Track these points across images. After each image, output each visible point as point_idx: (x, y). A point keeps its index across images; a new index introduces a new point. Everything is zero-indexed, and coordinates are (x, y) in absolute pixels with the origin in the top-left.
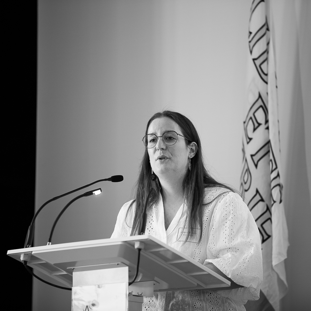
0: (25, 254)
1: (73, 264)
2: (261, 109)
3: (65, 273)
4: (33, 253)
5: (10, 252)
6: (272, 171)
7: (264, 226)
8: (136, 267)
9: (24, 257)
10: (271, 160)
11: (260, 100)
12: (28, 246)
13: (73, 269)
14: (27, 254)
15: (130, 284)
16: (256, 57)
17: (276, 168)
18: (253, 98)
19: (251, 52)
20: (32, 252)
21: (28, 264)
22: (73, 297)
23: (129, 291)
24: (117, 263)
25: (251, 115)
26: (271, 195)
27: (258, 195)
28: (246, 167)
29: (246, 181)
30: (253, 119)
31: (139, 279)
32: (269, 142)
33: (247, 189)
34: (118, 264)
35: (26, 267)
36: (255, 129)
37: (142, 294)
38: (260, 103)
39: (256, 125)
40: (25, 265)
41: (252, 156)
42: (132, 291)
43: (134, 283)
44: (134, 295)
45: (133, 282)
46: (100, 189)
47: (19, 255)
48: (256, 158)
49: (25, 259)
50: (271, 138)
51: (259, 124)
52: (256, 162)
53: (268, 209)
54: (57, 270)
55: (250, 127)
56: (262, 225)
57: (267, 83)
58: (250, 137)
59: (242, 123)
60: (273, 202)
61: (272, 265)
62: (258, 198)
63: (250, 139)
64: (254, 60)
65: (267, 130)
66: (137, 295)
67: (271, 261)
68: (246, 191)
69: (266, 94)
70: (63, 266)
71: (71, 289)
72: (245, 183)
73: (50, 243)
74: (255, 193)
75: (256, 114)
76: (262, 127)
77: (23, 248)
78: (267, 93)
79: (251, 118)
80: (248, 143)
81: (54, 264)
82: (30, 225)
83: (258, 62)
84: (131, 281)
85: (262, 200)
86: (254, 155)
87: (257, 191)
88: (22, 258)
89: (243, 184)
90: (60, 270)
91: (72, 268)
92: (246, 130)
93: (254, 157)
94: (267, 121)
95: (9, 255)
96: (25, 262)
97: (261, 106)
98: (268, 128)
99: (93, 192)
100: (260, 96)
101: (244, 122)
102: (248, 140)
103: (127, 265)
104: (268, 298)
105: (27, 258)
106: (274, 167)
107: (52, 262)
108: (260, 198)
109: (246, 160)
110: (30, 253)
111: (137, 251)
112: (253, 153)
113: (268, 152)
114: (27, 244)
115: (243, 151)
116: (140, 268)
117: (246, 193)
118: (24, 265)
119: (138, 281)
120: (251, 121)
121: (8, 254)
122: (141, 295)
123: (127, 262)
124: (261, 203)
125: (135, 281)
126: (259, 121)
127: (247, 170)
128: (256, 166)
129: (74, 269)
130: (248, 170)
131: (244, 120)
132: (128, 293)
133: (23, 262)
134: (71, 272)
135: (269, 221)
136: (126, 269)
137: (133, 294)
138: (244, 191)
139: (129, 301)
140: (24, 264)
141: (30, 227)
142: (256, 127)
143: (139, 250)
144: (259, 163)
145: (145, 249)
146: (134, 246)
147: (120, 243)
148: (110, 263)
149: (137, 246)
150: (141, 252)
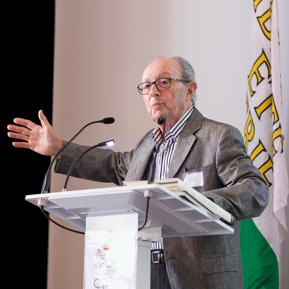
0: (42, 199)
1: (87, 209)
2: (264, 64)
3: (79, 218)
4: (49, 199)
5: (28, 197)
6: (274, 123)
7: (266, 174)
8: (145, 213)
9: (41, 202)
10: (273, 113)
11: (263, 55)
12: (45, 192)
13: (86, 215)
14: (44, 200)
15: (139, 229)
16: (260, 15)
17: (278, 120)
18: (256, 54)
19: (255, 11)
20: (48, 197)
21: (44, 209)
22: (86, 240)
23: (138, 236)
24: (127, 210)
25: (255, 69)
26: (273, 145)
27: (261, 145)
28: (250, 119)
29: (249, 132)
30: (257, 73)
31: (148, 225)
32: (271, 95)
33: (250, 139)
34: (128, 211)
35: (42, 212)
36: (258, 84)
37: (151, 239)
38: (263, 58)
39: (260, 79)
40: (42, 210)
41: (255, 108)
42: (141, 237)
43: (143, 229)
44: (143, 240)
45: (143, 227)
46: (113, 140)
47: (36, 200)
48: (259, 111)
49: (42, 204)
50: (274, 92)
51: (263, 79)
52: (259, 115)
53: (270, 158)
54: (72, 215)
55: (254, 81)
56: (264, 174)
57: (270, 40)
58: (254, 90)
59: (247, 77)
60: (274, 152)
61: (273, 212)
62: (261, 148)
63: (254, 92)
64: (258, 18)
65: (270, 84)
66: (146, 240)
67: (273, 208)
68: (250, 141)
69: (270, 50)
70: (76, 211)
71: (84, 233)
72: (249, 134)
73: (66, 190)
74: (258, 143)
75: (259, 69)
76: (265, 81)
77: (40, 193)
78: (270, 49)
79: (255, 73)
80: (252, 96)
81: (69, 210)
82: (47, 172)
83: (262, 20)
84: (141, 227)
85: (264, 150)
86: (257, 108)
87: (260, 142)
88: (39, 204)
89: (247, 134)
90: (74, 215)
91: (86, 213)
92: (250, 83)
93: (257, 110)
94: (270, 76)
95: (27, 200)
96: (42, 207)
97: (264, 62)
98: (270, 82)
99: (107, 143)
100: (263, 52)
101: (249, 77)
102: (252, 93)
103: (137, 212)
104: (269, 242)
105: (44, 203)
106: (276, 119)
107: (67, 208)
108: (262, 149)
109: (250, 112)
110: (47, 198)
111: (147, 199)
112: (257, 106)
113: (271, 104)
114: (44, 190)
115: (247, 103)
116: (148, 215)
117: (249, 143)
118: (41, 210)
119: (147, 227)
120: (254, 75)
121: (26, 199)
122: (150, 240)
123: (137, 209)
124: (263, 153)
125: (145, 227)
126: (262, 76)
127: (250, 122)
128: (259, 118)
129: (87, 215)
130: (251, 122)
131: (249, 75)
132: (137, 238)
133: (40, 207)
134: (84, 217)
135: (271, 169)
136: (136, 215)
137: (142, 239)
138: (247, 141)
139: (138, 246)
140: (41, 208)
141: (47, 173)
142: (259, 81)
143: (149, 198)
144: (262, 115)
145: (154, 197)
146: (143, 194)
147: (130, 191)
148: (120, 210)
149: (146, 194)
150: (150, 200)
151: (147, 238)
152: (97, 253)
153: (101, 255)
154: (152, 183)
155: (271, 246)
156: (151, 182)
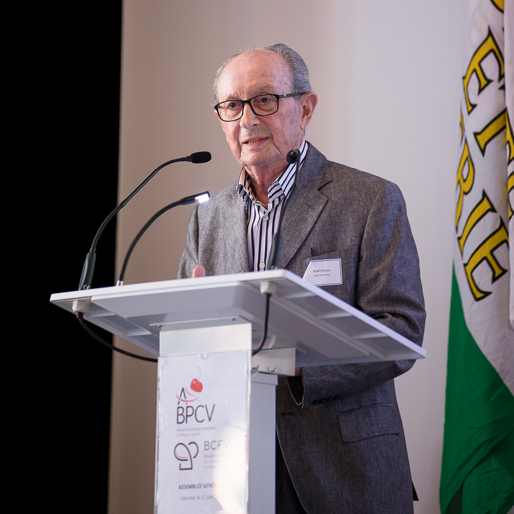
0: (79, 300)
1: (161, 317)
2: (492, 55)
3: (148, 333)
4: (93, 299)
5: (55, 297)
6: (510, 161)
7: (495, 253)
8: (263, 323)
9: (78, 305)
10: (508, 142)
11: (490, 39)
12: (86, 287)
13: (160, 327)
14: (84, 301)
15: (254, 353)
18: (478, 36)
20: (91, 297)
21: (85, 317)
22: (161, 373)
23: (252, 365)
24: (232, 318)
25: (475, 65)
26: (508, 201)
27: (485, 201)
28: (466, 154)
29: (465, 177)
31: (271, 344)
32: (505, 111)
33: (467, 190)
34: (234, 319)
35: (81, 323)
36: (481, 90)
37: (276, 371)
38: (490, 45)
39: (484, 82)
40: (80, 320)
41: (476, 134)
42: (258, 366)
43: (261, 351)
44: (261, 372)
45: (260, 349)
46: (207, 192)
47: (69, 302)
48: (483, 139)
49: (80, 310)
50: (508, 104)
51: (489, 81)
52: (482, 146)
53: (503, 225)
54: (135, 328)
55: (474, 85)
56: (492, 252)
57: (502, 11)
58: (473, 102)
59: (461, 79)
60: (510, 213)
61: (509, 321)
62: (485, 206)
63: (474, 106)
65: (501, 92)
66: (267, 371)
67: (508, 314)
68: (466, 193)
69: (501, 30)
70: (142, 322)
71: (156, 361)
72: (465, 181)
73: (122, 282)
74: (480, 198)
75: (483, 64)
76: (494, 86)
77: (77, 289)
78: (503, 29)
79: (475, 70)
80: (469, 113)
81: (128, 318)
82: (89, 251)
84: (256, 348)
85: (492, 209)
86: (479, 134)
87: (484, 195)
88: (75, 308)
89: (462, 181)
90: (139, 328)
91: (159, 324)
92: (466, 90)
93: (479, 137)
94: (501, 76)
95: (53, 302)
96: (81, 314)
97: (492, 51)
98: (503, 88)
99: (196, 198)
100: (490, 34)
101: (464, 78)
102: (470, 108)
103: (249, 321)
104: (502, 376)
105: (83, 308)
107: (125, 315)
108: (489, 207)
109: (466, 142)
110: (88, 298)
111: (265, 296)
112: (479, 130)
113: (504, 127)
114: (84, 284)
115: (462, 125)
116: (269, 326)
117: (466, 197)
118: (78, 319)
119: (270, 347)
120: (474, 75)
121: (51, 300)
122: (274, 371)
123: (250, 316)
124: (490, 214)
125: (263, 348)
126: (488, 76)
127: (467, 159)
128: (483, 152)
129: (162, 327)
130: (469, 159)
131: (464, 74)
132: (250, 369)
133: (77, 314)
134: (156, 332)
135: (505, 245)
136: (248, 327)
137: (261, 369)
138: (462, 193)
139: (252, 382)
140: (78, 317)
141: (88, 254)
142: (483, 85)
143: (268, 295)
144: (488, 146)
145: (279, 294)
146: (258, 288)
147: (236, 284)
148: (220, 317)
149: (264, 288)
150: (271, 299)
151: (268, 369)
152: (179, 396)
153: (187, 399)
154: (274, 269)
155: (507, 383)
156: (272, 267)
